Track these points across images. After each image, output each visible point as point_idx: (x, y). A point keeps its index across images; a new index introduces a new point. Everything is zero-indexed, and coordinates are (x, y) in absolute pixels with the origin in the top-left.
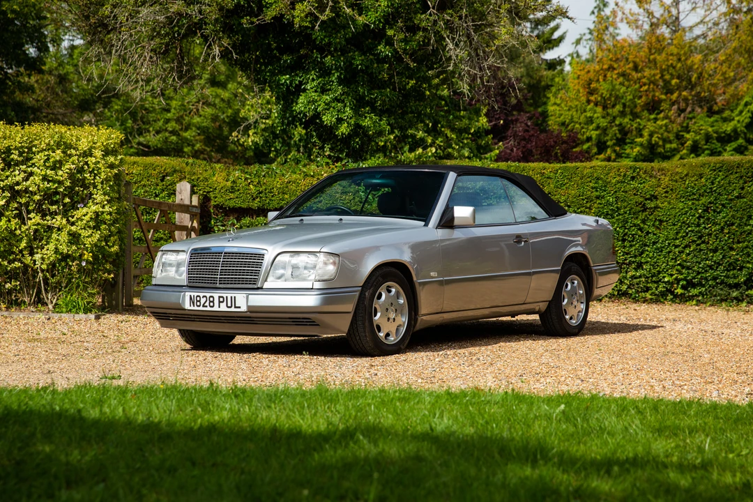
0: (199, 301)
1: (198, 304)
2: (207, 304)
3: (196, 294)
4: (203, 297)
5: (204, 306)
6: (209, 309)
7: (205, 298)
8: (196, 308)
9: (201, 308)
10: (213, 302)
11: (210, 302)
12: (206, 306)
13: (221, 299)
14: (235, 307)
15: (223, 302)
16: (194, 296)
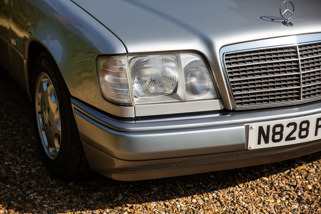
0: (281, 133)
1: (277, 137)
2: (296, 135)
3: (272, 124)
4: (288, 126)
5: (288, 139)
6: (298, 141)
7: (292, 128)
8: (271, 144)
9: (283, 143)
10: (307, 129)
11: (301, 130)
12: (294, 138)
13: (320, 123)
16: (268, 127)
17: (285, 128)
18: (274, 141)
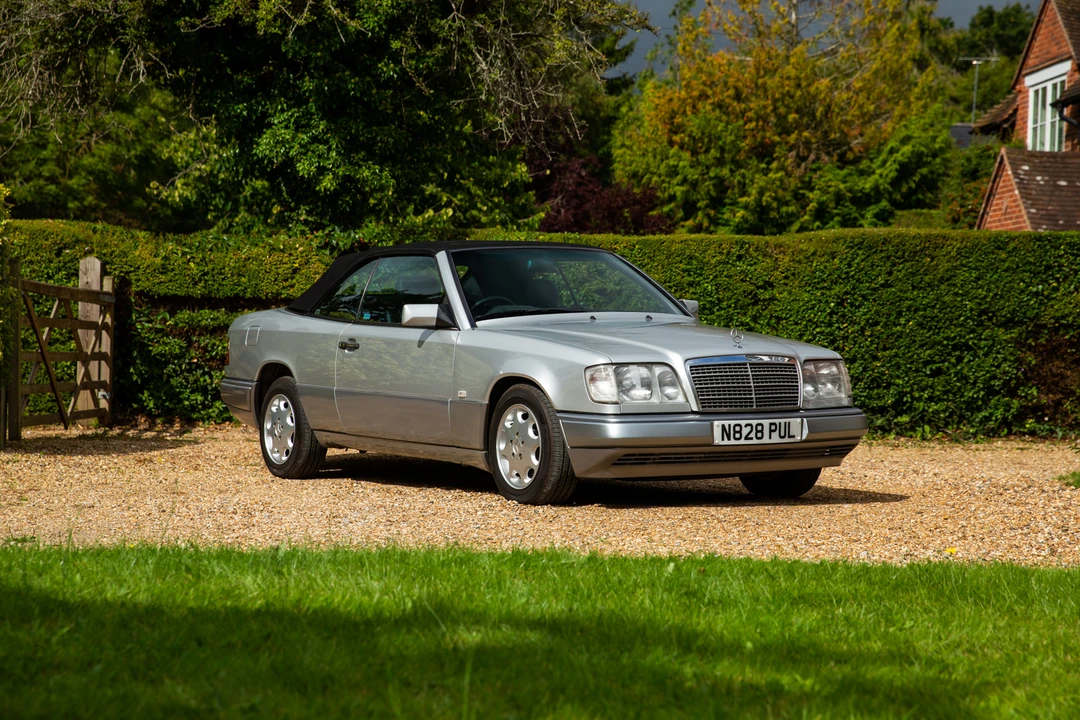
0: (740, 432)
1: (738, 435)
2: (753, 435)
3: (733, 423)
4: (746, 425)
5: (747, 438)
6: (755, 441)
7: (749, 428)
8: (733, 442)
9: (743, 442)
10: (762, 431)
11: (757, 431)
12: (752, 439)
13: (773, 427)
14: (790, 437)
15: (774, 431)
16: (729, 425)
17: (743, 427)
18: (736, 439)
